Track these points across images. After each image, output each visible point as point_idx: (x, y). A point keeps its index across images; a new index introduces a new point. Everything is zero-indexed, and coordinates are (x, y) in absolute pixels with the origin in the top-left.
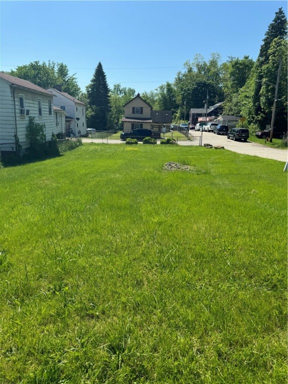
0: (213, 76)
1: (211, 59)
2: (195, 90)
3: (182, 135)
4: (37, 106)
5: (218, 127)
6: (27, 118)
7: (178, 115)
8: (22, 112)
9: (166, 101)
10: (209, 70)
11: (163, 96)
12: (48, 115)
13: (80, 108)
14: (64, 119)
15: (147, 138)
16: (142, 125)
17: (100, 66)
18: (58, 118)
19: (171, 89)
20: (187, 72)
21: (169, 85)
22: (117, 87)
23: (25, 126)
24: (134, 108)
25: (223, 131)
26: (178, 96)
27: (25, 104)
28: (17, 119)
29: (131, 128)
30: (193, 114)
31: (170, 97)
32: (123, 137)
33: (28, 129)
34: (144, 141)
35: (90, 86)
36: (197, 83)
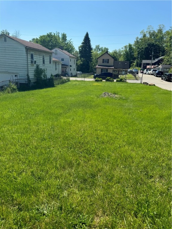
0: (159, 39)
1: (158, 29)
2: (146, 48)
3: (133, 76)
4: (42, 59)
5: (157, 72)
6: (35, 65)
7: (135, 64)
8: (32, 62)
9: (128, 55)
10: (157, 36)
11: (126, 52)
12: (49, 64)
13: (73, 60)
14: (60, 66)
15: (108, 78)
16: (107, 70)
17: (87, 34)
18: (57, 66)
19: (132, 47)
20: (142, 37)
21: (130, 45)
22: (98, 47)
23: (34, 69)
24: (103, 60)
25: (160, 74)
26: (136, 52)
27: (34, 58)
28: (29, 66)
29: (100, 72)
30: (144, 64)
31: (131, 53)
32: (95, 77)
33: (36, 71)
34: (106, 80)
35: (81, 47)
36: (148, 44)
